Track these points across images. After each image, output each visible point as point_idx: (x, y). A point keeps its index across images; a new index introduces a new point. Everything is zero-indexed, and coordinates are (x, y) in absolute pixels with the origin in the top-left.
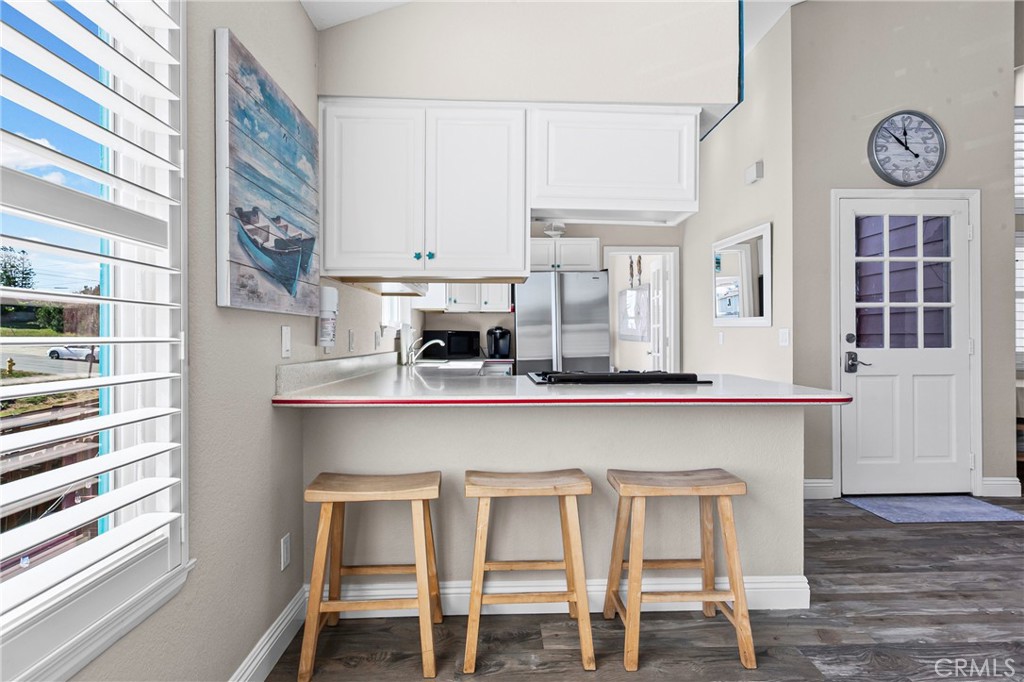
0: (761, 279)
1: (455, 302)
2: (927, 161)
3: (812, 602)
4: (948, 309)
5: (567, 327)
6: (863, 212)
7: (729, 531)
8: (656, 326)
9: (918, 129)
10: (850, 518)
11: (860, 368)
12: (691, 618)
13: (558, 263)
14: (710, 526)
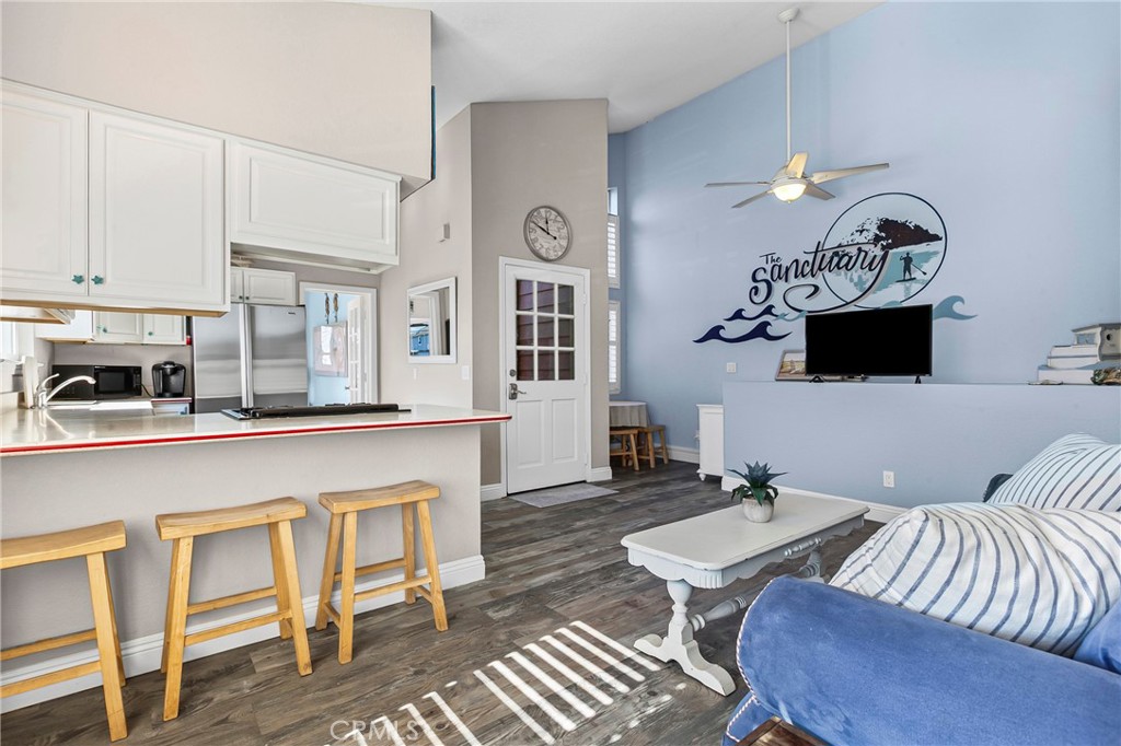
0: (448, 323)
1: (105, 331)
2: (560, 245)
3: (487, 573)
4: (572, 353)
5: (258, 362)
6: (520, 278)
7: (426, 528)
8: (354, 362)
9: (555, 221)
10: (512, 510)
11: (519, 395)
12: (396, 609)
13: (246, 295)
14: (411, 529)
